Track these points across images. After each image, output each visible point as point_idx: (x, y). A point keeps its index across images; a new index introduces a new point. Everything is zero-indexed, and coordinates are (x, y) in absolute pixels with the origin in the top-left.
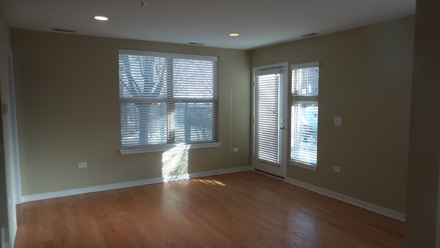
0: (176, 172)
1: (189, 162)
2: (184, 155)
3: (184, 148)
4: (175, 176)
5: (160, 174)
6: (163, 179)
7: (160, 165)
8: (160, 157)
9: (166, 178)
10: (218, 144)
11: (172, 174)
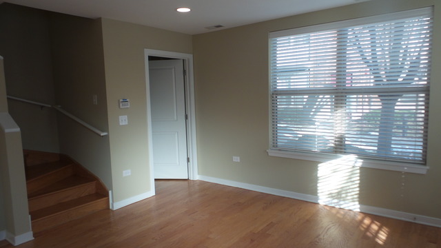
0: (339, 195)
1: (361, 186)
2: (352, 173)
3: (352, 164)
4: (336, 201)
5: (314, 192)
6: (317, 199)
7: (316, 180)
8: (316, 169)
9: (323, 199)
10: (423, 170)
11: (331, 196)
